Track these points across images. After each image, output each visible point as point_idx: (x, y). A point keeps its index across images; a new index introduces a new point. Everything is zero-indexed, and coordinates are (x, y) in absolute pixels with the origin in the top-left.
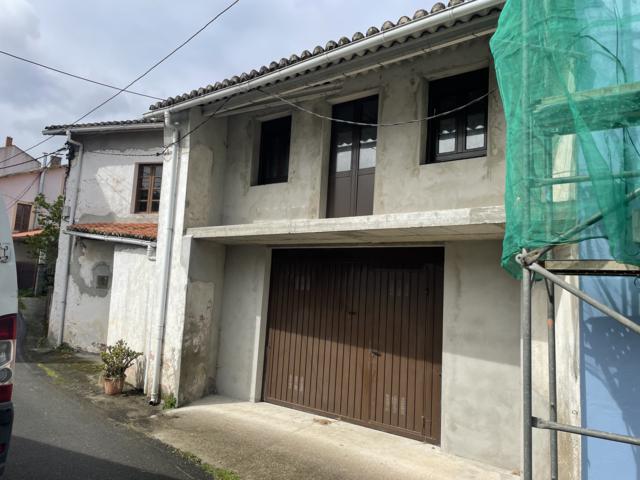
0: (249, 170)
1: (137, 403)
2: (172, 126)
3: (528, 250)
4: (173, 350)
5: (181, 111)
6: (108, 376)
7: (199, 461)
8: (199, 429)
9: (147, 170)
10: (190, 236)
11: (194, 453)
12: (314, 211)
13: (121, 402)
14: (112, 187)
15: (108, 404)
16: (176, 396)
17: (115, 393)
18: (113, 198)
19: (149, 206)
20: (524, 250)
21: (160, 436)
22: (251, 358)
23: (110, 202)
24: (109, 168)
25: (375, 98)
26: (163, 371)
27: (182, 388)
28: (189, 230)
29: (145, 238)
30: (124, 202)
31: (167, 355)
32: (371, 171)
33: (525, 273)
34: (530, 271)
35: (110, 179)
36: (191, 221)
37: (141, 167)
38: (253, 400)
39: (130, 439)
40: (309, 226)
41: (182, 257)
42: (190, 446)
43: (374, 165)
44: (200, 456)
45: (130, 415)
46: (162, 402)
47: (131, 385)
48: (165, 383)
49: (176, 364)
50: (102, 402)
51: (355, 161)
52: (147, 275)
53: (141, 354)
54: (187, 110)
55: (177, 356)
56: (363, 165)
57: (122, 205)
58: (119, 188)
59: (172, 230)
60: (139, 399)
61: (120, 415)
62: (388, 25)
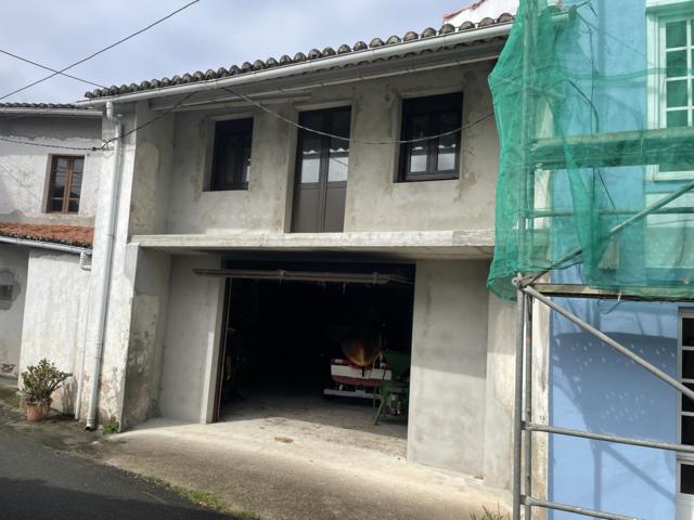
0: (202, 173)
1: (70, 429)
2: (115, 119)
3: (523, 275)
4: (115, 370)
5: (126, 103)
6: (32, 400)
7: (168, 485)
8: (154, 453)
9: (62, 163)
10: (137, 244)
11: (160, 477)
12: (278, 222)
13: (51, 429)
14: (17, 180)
15: (36, 430)
16: (118, 420)
17: (41, 419)
18: (19, 193)
19: (66, 205)
20: (519, 275)
21: (113, 462)
22: (201, 377)
23: (14, 197)
24: (13, 157)
25: (348, 109)
26: (102, 393)
27: (126, 411)
28: (135, 237)
29: (76, 244)
30: (33, 199)
31: (107, 375)
32: (343, 185)
33: (520, 294)
34: (524, 293)
35: (15, 171)
36: (136, 227)
37: (55, 159)
38: (204, 422)
39: (81, 466)
40: (283, 240)
41: (126, 268)
42: (152, 471)
43: (345, 178)
44: (167, 480)
45: (68, 441)
46: (101, 427)
47: (56, 410)
48: (103, 406)
49: (118, 385)
50: (28, 430)
51: (324, 172)
52: (76, 287)
53: (71, 375)
54: (134, 102)
55: (120, 376)
56: (332, 178)
57: (30, 203)
58: (28, 181)
59: (113, 237)
60: (71, 424)
61: (57, 443)
62: (376, 42)
